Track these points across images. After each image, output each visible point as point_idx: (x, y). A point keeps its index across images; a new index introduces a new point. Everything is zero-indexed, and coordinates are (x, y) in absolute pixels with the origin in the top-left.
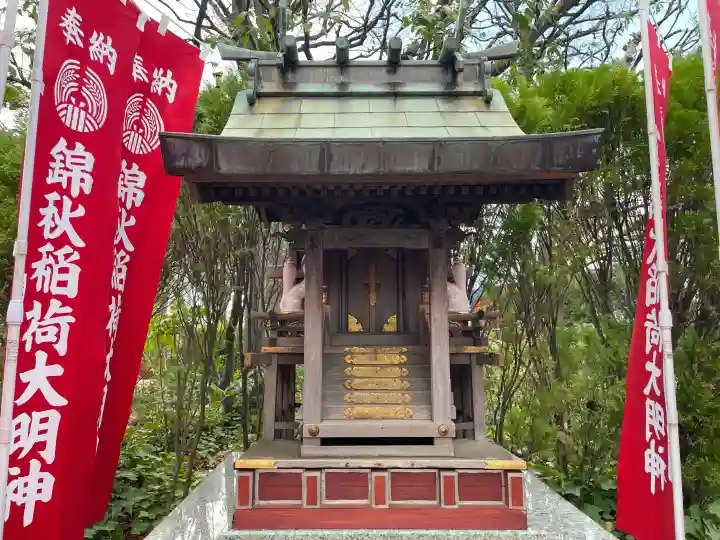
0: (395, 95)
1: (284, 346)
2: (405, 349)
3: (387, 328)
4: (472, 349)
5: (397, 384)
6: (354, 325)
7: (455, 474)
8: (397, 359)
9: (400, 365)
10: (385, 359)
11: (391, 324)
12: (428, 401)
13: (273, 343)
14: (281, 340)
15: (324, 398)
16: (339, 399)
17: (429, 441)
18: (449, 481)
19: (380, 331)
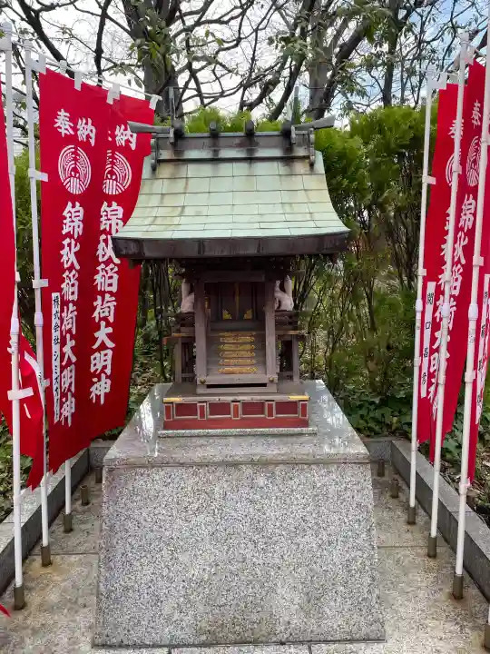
0: (251, 160)
1: (185, 332)
2: (254, 333)
3: (246, 316)
4: (292, 333)
5: (249, 354)
6: (226, 315)
7: (274, 403)
8: (248, 339)
9: (251, 343)
10: (242, 339)
11: (249, 315)
12: (264, 363)
13: (179, 331)
14: (183, 329)
15: (208, 363)
16: (217, 363)
17: (264, 385)
18: (270, 406)
19: (241, 319)
